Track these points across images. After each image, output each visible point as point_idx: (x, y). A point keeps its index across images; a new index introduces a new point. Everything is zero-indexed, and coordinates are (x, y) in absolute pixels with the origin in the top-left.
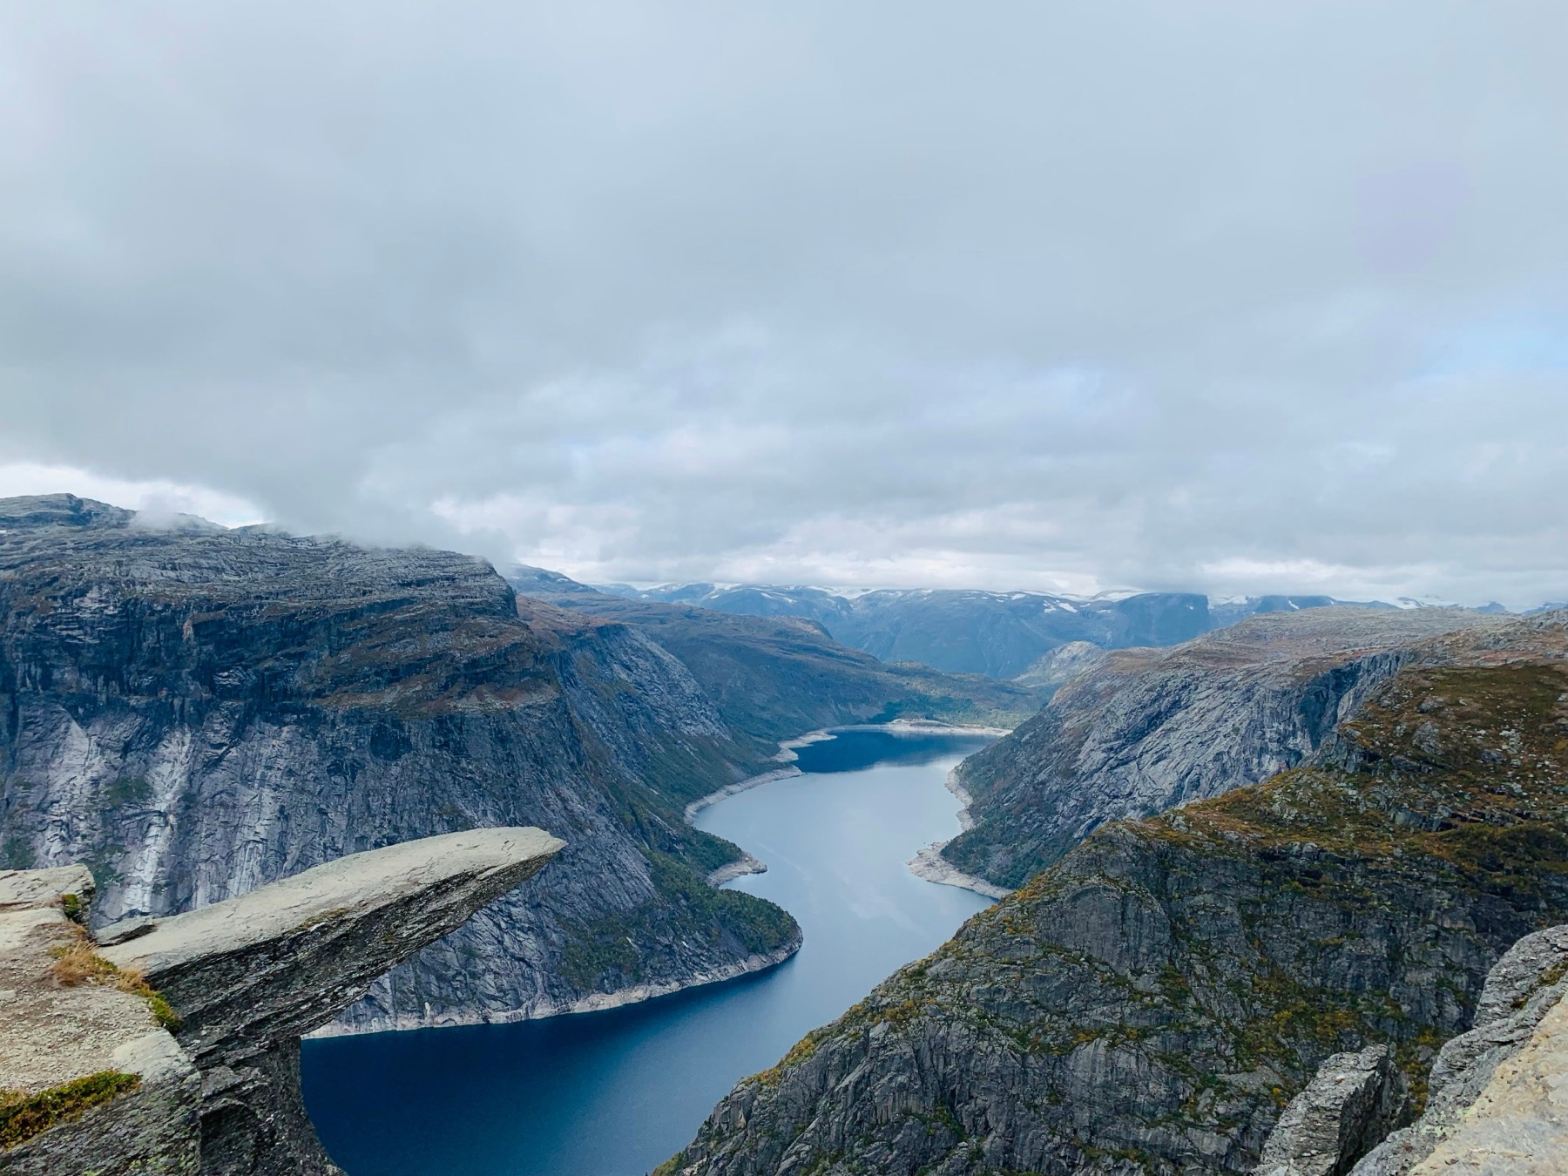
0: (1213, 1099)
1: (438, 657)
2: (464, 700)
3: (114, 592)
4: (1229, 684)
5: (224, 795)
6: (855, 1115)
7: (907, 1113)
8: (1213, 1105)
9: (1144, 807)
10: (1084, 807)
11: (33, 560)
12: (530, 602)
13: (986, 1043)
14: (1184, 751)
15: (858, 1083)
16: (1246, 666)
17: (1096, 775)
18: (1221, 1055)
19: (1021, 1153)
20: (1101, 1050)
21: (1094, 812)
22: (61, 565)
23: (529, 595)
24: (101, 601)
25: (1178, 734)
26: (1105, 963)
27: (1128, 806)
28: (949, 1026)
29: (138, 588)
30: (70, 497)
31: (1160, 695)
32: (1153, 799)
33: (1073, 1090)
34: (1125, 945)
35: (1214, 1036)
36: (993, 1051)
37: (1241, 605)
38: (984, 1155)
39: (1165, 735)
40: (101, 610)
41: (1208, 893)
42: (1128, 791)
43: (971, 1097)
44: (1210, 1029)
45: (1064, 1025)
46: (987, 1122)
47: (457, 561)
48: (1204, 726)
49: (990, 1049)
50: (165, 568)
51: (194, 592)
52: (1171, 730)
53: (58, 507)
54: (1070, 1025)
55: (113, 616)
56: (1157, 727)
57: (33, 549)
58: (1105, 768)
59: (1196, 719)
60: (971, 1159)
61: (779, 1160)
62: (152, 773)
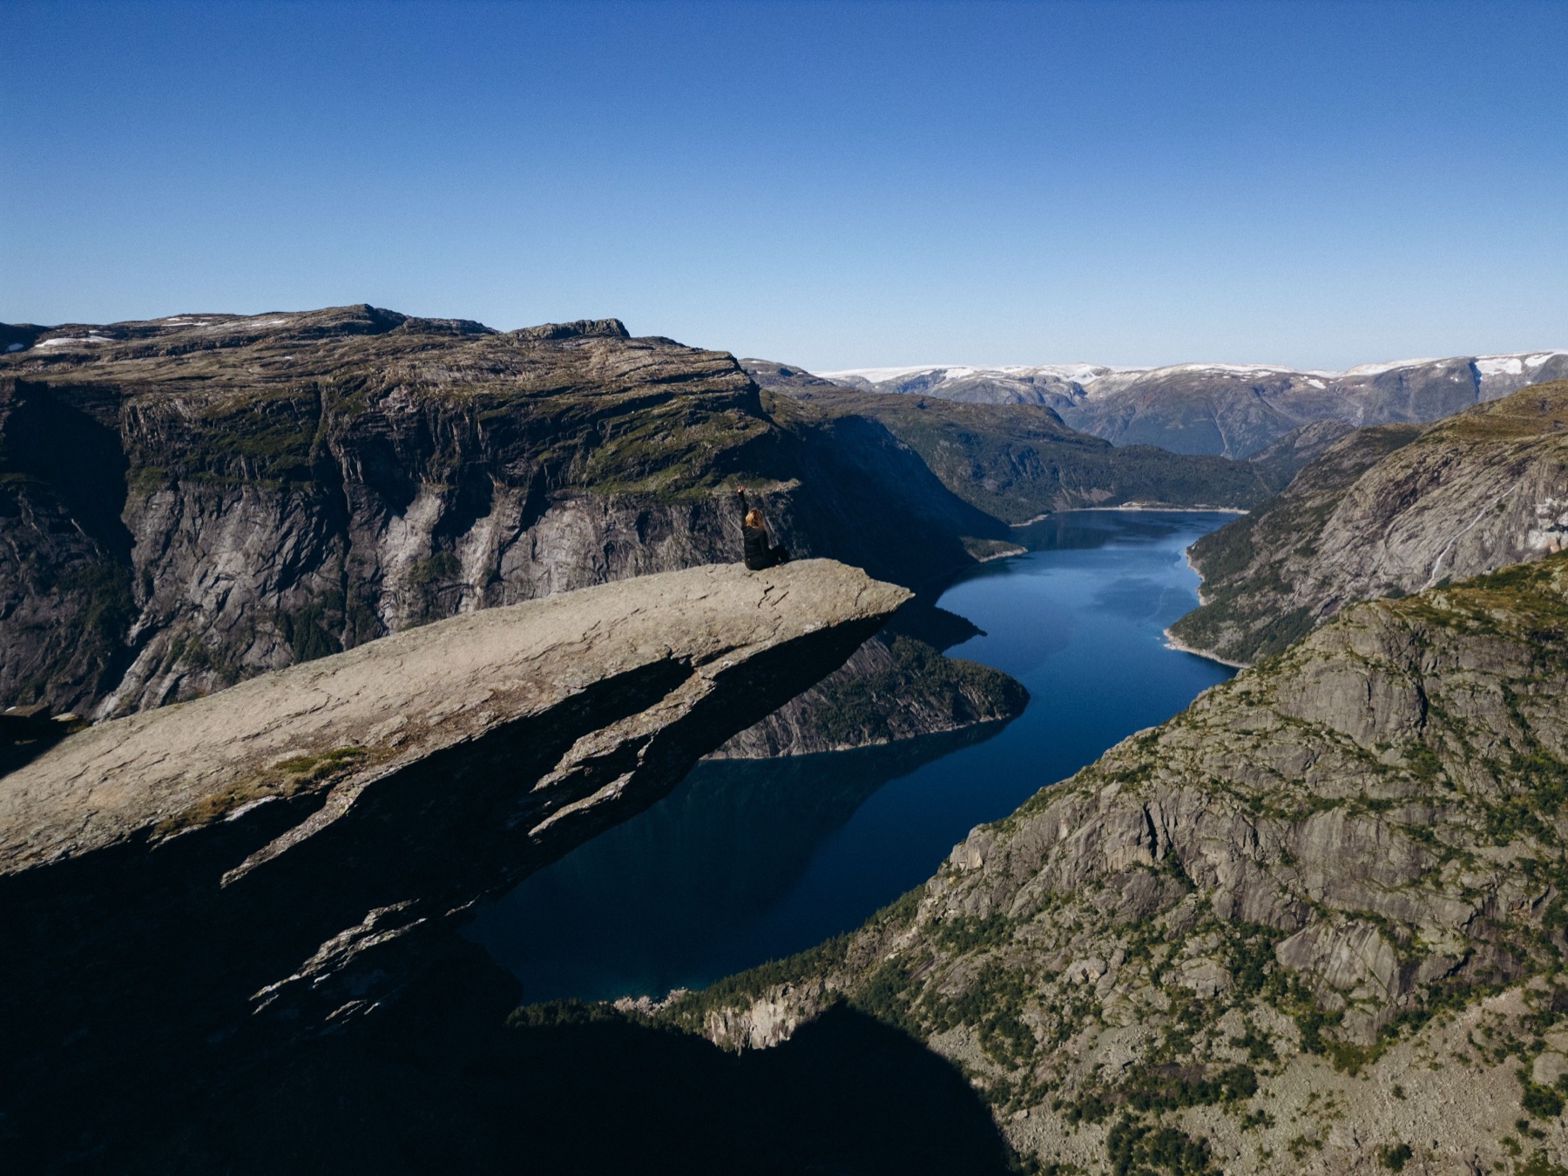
0: (1459, 871)
1: (691, 448)
2: (717, 488)
3: (411, 394)
4: (1497, 459)
5: (519, 571)
6: (1086, 863)
7: (1138, 864)
8: (1458, 875)
9: (1389, 585)
10: (1325, 583)
11: (342, 366)
12: (772, 396)
13: (1218, 807)
14: (1439, 529)
15: (1089, 836)
16: (1519, 439)
17: (1338, 554)
18: (1469, 828)
19: (1251, 906)
20: (1340, 818)
21: (1333, 592)
22: (366, 369)
23: (771, 389)
24: (402, 401)
25: (1433, 512)
26: (1349, 737)
27: (1372, 585)
28: (1181, 789)
29: (431, 388)
30: (368, 308)
31: (1416, 472)
32: (1399, 578)
33: (1307, 854)
34: (1370, 720)
35: (1464, 811)
36: (1225, 814)
37: (1515, 375)
38: (1212, 905)
39: (1418, 514)
40: (402, 409)
41: (1469, 671)
42: (1372, 569)
43: (1200, 854)
44: (1461, 803)
45: (1300, 794)
46: (1216, 878)
47: (704, 358)
48: (1465, 503)
49: (1222, 812)
50: (451, 370)
51: (479, 391)
52: (1425, 508)
53: (359, 318)
54: (1306, 794)
55: (413, 414)
56: (1410, 505)
57: (343, 355)
58: (1349, 547)
59: (1455, 496)
60: (1200, 908)
61: (1013, 899)
62: (458, 551)
